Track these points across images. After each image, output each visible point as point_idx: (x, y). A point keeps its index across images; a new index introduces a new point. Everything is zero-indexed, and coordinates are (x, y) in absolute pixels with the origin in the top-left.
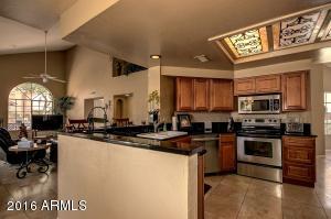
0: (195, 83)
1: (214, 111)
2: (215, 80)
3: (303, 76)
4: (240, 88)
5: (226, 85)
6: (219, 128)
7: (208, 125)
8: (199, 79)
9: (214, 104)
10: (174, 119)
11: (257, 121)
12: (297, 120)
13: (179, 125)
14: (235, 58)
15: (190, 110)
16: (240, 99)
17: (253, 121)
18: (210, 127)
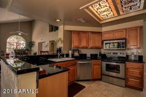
1: (91, 48)
3: (139, 29)
4: (105, 36)
5: (98, 35)
6: (94, 57)
7: (88, 55)
10: (70, 52)
11: (114, 54)
16: (105, 42)
17: (112, 54)
18: (90, 56)
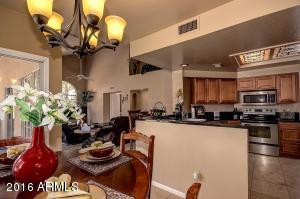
0: (207, 82)
1: (223, 103)
2: (223, 80)
3: (294, 77)
4: (242, 86)
5: (231, 83)
7: (216, 114)
8: (211, 79)
9: (222, 98)
10: (193, 110)
11: (256, 111)
12: (288, 110)
13: (196, 113)
14: (242, 64)
15: (204, 102)
16: (242, 94)
17: (253, 111)
18: (218, 115)
